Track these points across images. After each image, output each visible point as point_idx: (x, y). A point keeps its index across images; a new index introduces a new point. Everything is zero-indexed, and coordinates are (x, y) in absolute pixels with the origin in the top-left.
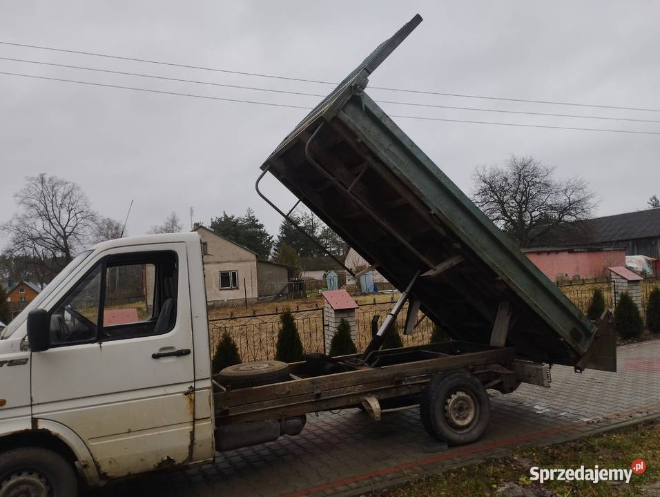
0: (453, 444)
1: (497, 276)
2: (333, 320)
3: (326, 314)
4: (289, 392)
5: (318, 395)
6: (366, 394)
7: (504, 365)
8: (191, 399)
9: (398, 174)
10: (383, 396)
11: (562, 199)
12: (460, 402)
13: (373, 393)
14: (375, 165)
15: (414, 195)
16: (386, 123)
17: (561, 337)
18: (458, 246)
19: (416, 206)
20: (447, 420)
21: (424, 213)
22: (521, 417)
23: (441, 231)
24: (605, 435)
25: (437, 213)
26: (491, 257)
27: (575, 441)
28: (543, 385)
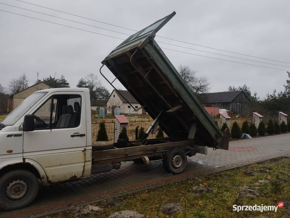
0: (174, 174)
1: (194, 113)
2: (119, 127)
3: (116, 125)
4: (116, 153)
5: (127, 155)
6: (143, 155)
7: (191, 146)
8: (84, 153)
9: (163, 72)
10: (150, 156)
11: (198, 85)
12: (177, 159)
13: (146, 154)
14: (156, 68)
15: (168, 81)
16: (161, 52)
17: (212, 137)
18: (181, 101)
19: (168, 85)
20: (173, 165)
21: (171, 88)
22: (194, 165)
23: (176, 95)
24: (224, 172)
25: (176, 88)
26: (192, 106)
27: (215, 173)
28: (205, 154)
